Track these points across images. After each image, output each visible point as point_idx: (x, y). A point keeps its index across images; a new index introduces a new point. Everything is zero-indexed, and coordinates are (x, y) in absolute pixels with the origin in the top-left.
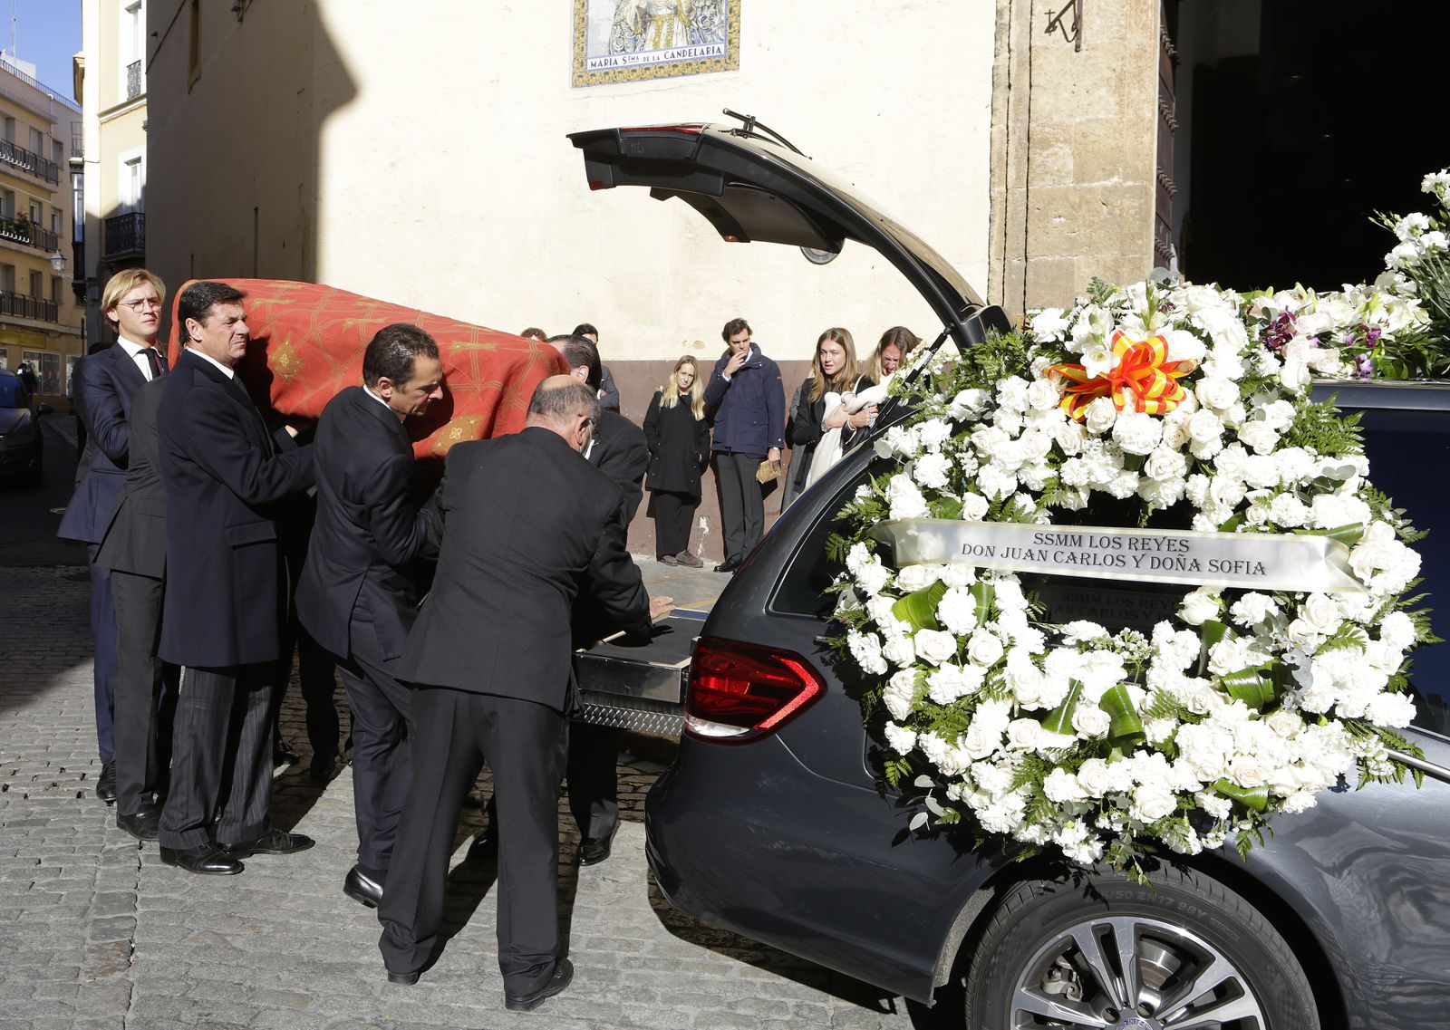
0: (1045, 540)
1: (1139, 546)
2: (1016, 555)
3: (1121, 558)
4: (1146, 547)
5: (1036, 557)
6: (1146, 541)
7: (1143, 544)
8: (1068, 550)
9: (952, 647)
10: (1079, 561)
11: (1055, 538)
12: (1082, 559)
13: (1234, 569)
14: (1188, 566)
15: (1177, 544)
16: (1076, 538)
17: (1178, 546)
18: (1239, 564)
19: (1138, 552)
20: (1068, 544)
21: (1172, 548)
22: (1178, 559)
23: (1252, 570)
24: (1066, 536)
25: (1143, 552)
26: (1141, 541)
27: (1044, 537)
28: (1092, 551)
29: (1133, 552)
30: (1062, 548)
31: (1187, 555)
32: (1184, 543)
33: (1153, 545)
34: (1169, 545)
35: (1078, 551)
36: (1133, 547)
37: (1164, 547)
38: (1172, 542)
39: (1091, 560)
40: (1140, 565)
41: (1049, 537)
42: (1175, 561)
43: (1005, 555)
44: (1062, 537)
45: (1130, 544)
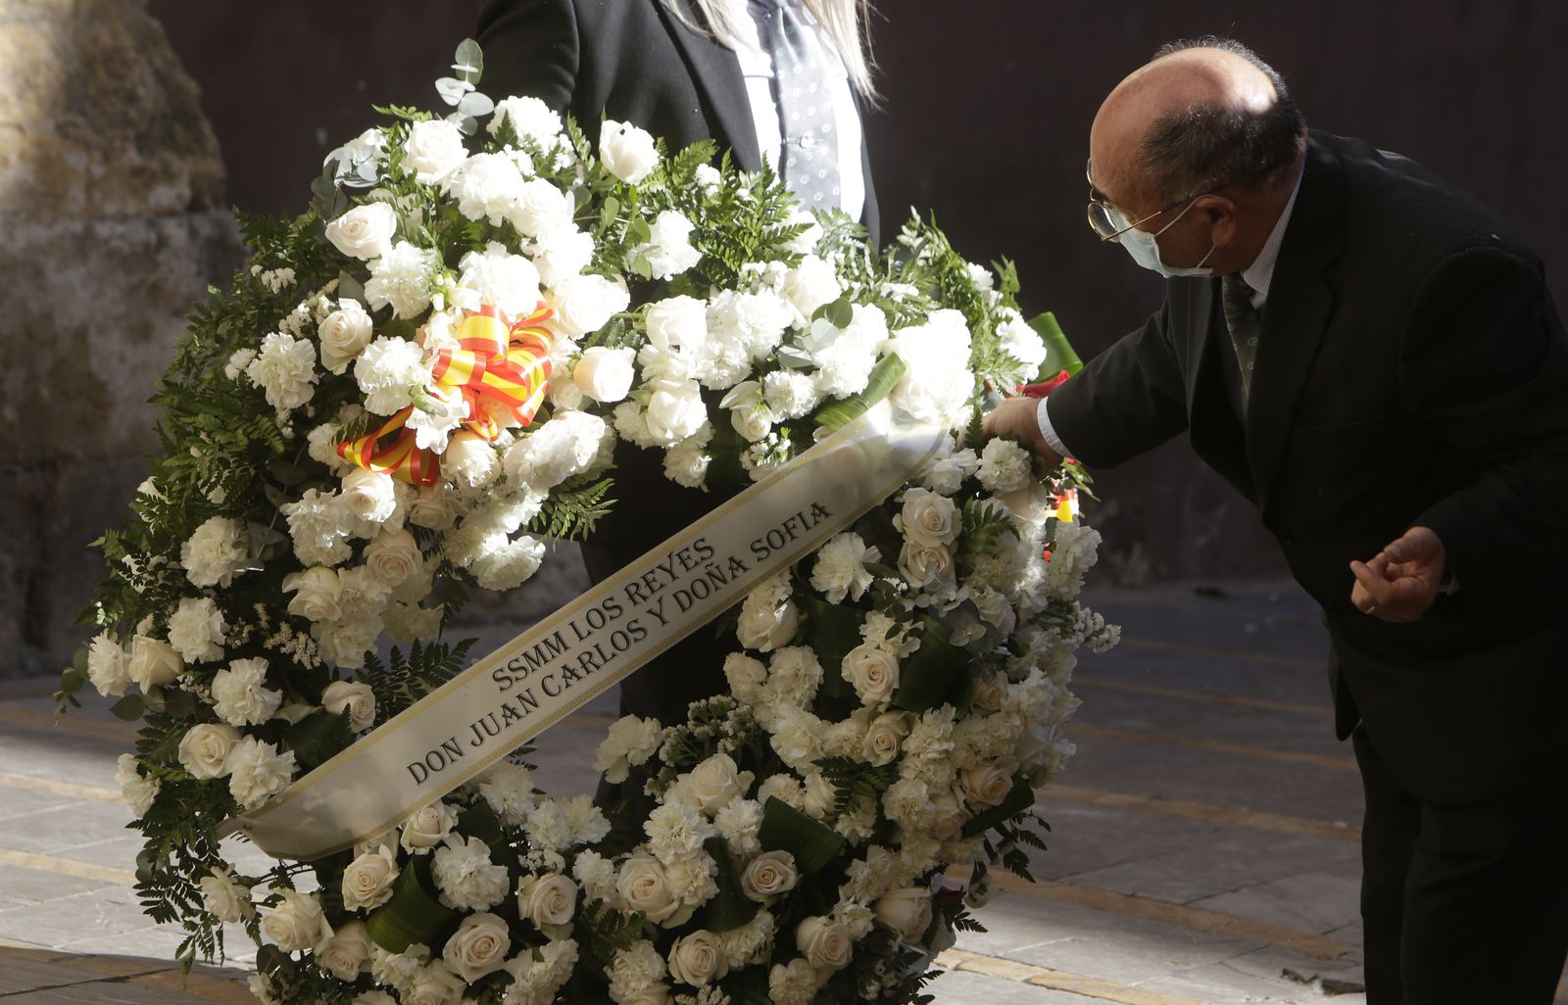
0: (513, 675)
1: (645, 591)
2: (493, 729)
3: (634, 626)
4: (656, 586)
5: (521, 711)
6: (650, 577)
7: (648, 584)
8: (554, 667)
10: (581, 672)
11: (523, 662)
12: (584, 666)
13: (788, 537)
14: (728, 575)
15: (693, 553)
16: (553, 640)
17: (696, 556)
18: (791, 524)
19: (649, 600)
20: (548, 656)
21: (690, 563)
22: (709, 574)
23: (810, 521)
24: (536, 648)
25: (657, 596)
26: (642, 583)
27: (508, 673)
28: (588, 645)
29: (644, 606)
30: (544, 670)
31: (716, 559)
32: (701, 545)
33: (662, 576)
34: (683, 562)
35: (569, 658)
36: (638, 598)
37: (678, 569)
38: (685, 555)
39: (597, 659)
40: (666, 616)
41: (515, 665)
42: (707, 579)
43: (478, 741)
44: (533, 654)
45: (631, 597)
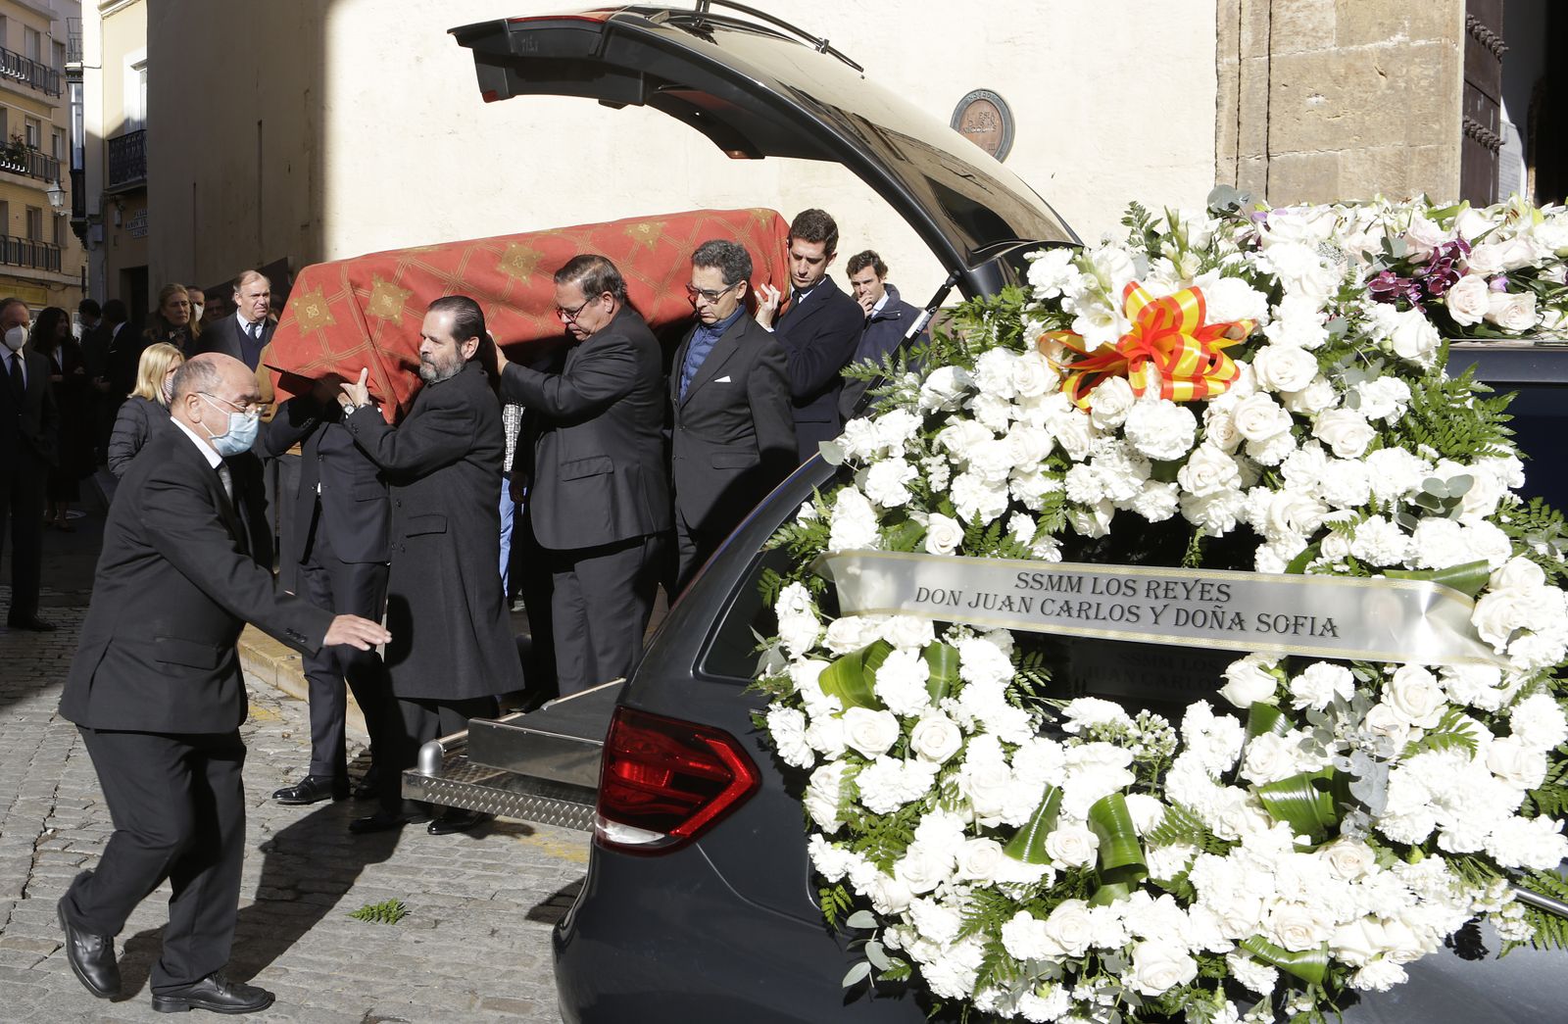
0: (1031, 583)
1: (1161, 592)
2: (989, 605)
3: (1134, 610)
4: (1171, 594)
5: (1015, 607)
6: (1171, 586)
7: (1167, 589)
8: (1060, 597)
9: (891, 733)
10: (1075, 613)
11: (1045, 580)
12: (1080, 611)
13: (1292, 628)
14: (1227, 623)
15: (1214, 591)
16: (1075, 580)
17: (1215, 593)
18: (1301, 621)
19: (1159, 601)
20: (1063, 588)
21: (1207, 596)
22: (1214, 612)
23: (1318, 629)
24: (1061, 577)
25: (1166, 602)
26: (1163, 586)
27: (1029, 579)
28: (1094, 599)
29: (1152, 602)
30: (1053, 594)
31: (1226, 607)
32: (1224, 589)
33: (1180, 591)
34: (1202, 592)
35: (1074, 599)
36: (1152, 593)
37: (1196, 594)
38: (1207, 588)
39: (1092, 613)
40: (1160, 620)
41: (1038, 578)
42: (1210, 614)
43: (974, 604)
44: (1055, 579)
45: (1148, 590)
